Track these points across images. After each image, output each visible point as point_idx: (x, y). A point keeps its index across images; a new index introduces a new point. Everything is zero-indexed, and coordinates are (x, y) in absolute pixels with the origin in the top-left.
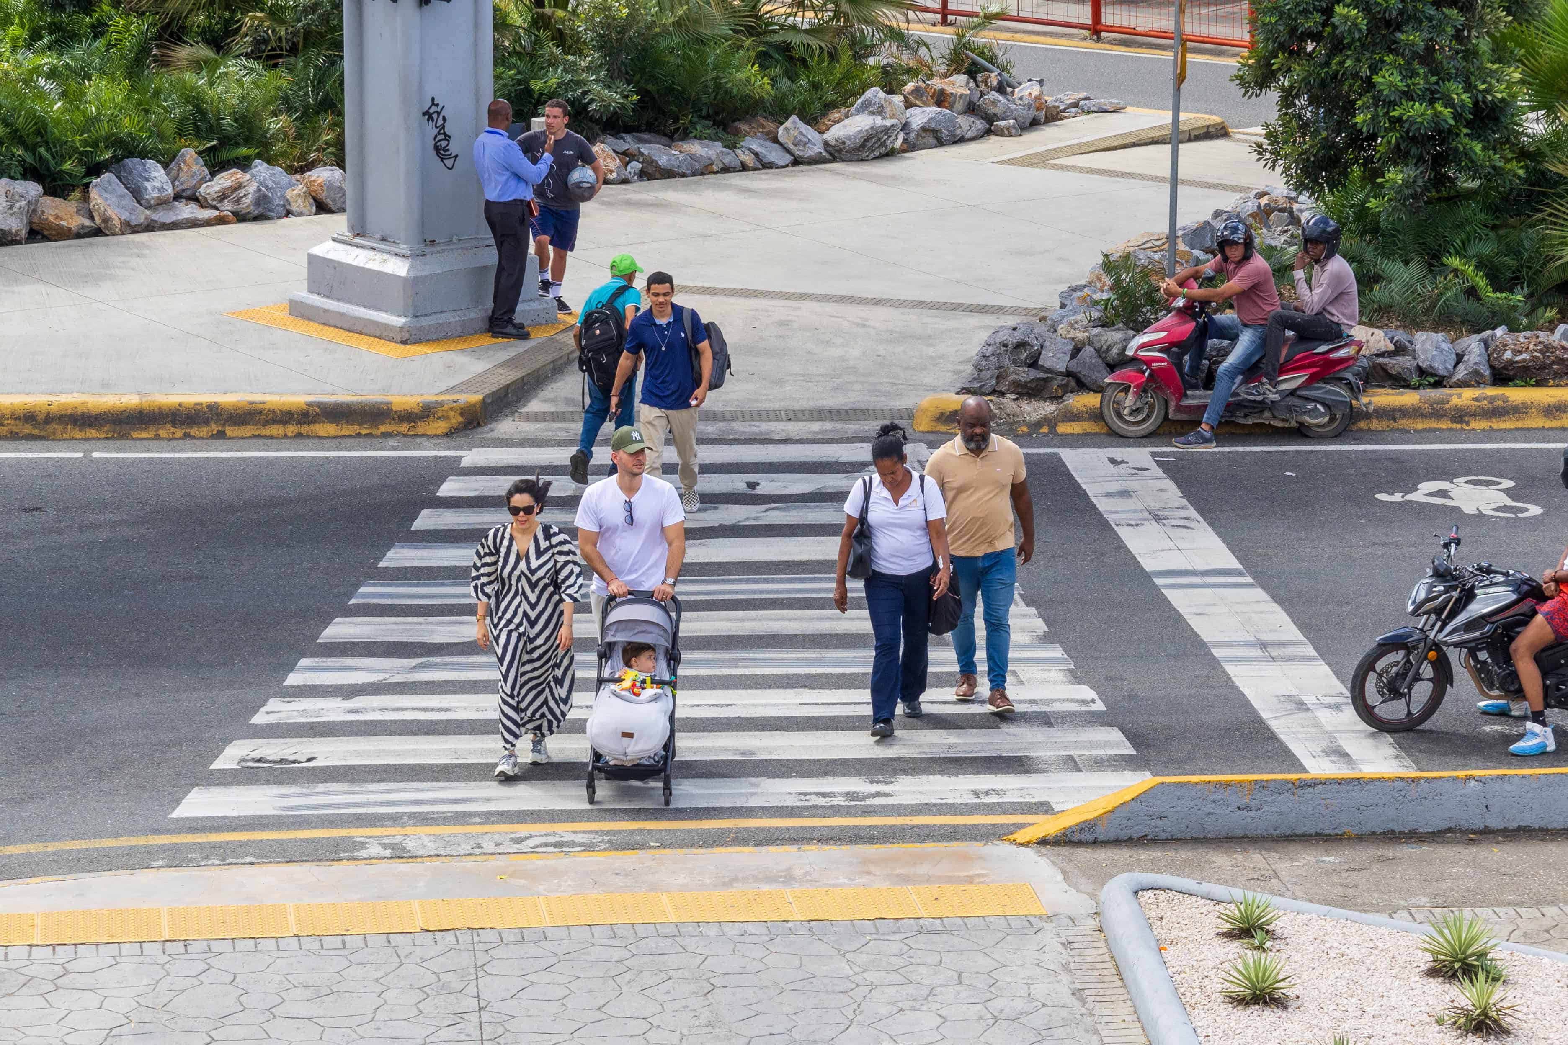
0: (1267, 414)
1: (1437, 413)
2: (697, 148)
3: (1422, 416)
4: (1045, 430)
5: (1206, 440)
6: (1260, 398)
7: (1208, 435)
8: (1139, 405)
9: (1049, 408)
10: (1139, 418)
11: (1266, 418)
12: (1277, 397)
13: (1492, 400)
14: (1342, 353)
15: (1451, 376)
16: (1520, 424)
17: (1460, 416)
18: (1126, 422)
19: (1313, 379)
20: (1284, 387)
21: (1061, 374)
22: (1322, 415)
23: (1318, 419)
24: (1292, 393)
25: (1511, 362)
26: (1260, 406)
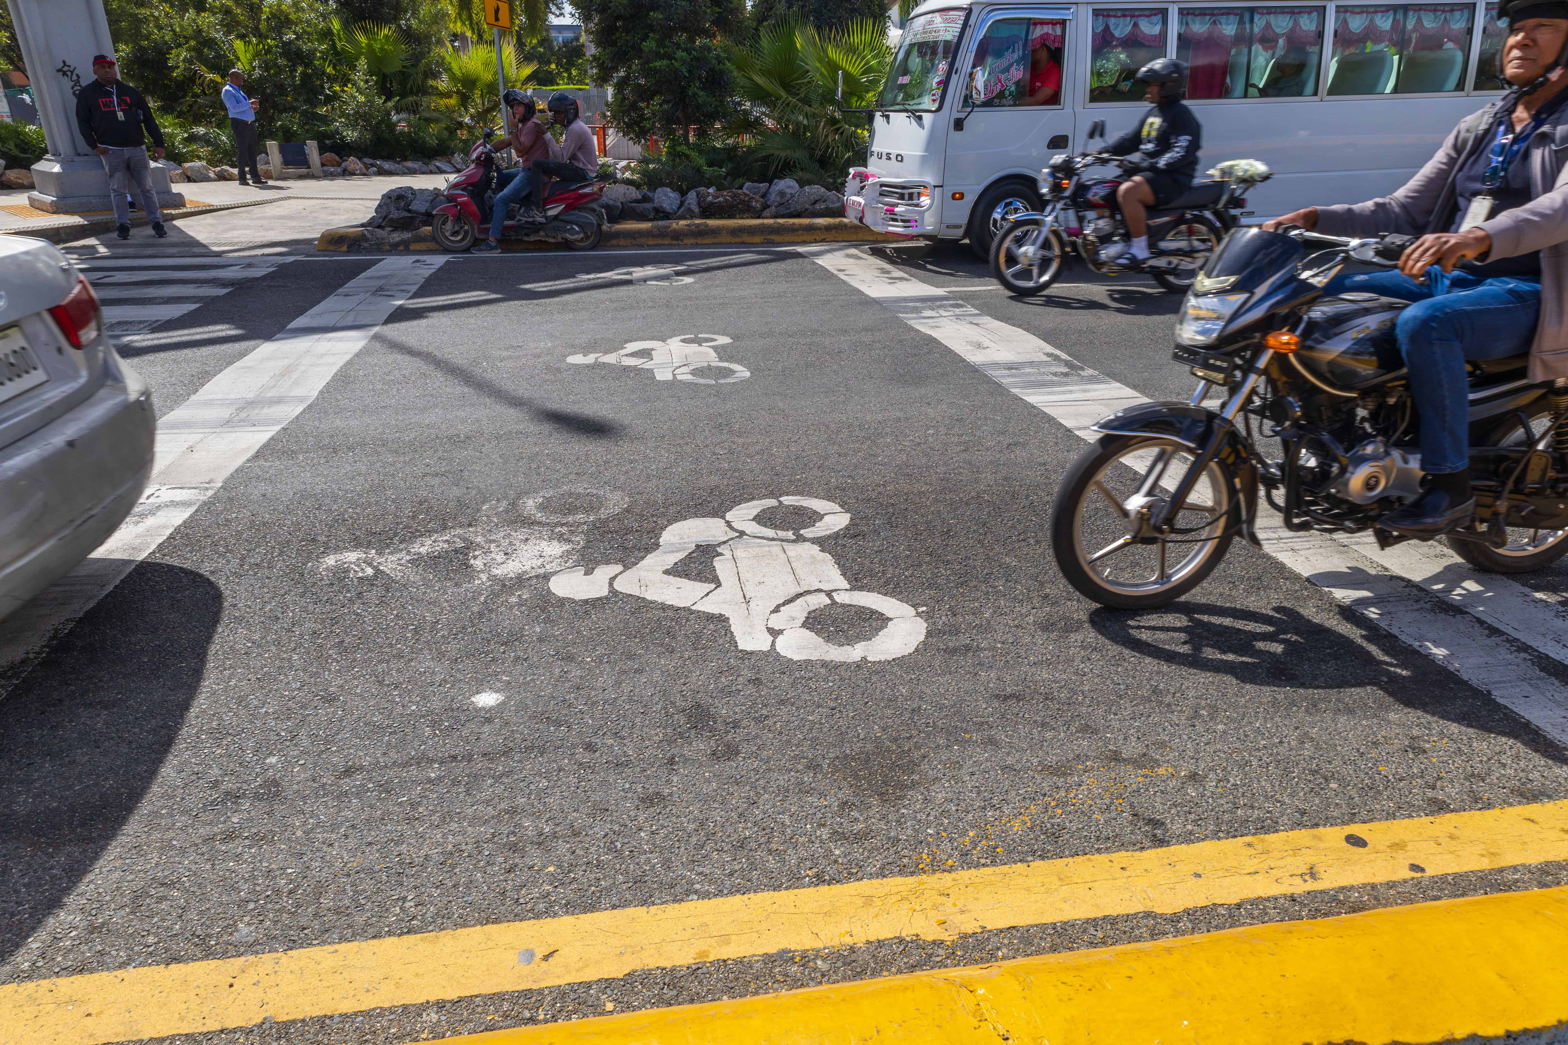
0: (542, 233)
1: (662, 234)
2: (410, 164)
3: (653, 236)
4: (402, 248)
5: (492, 248)
6: (530, 220)
7: (494, 244)
8: (456, 228)
9: (407, 235)
10: (459, 238)
11: (541, 236)
12: (543, 220)
13: (698, 225)
14: (587, 190)
15: (675, 213)
16: (715, 241)
17: (677, 236)
18: (452, 241)
19: (568, 208)
20: (551, 213)
21: (422, 214)
22: (578, 233)
23: (575, 234)
24: (556, 217)
25: (711, 203)
26: (536, 227)
